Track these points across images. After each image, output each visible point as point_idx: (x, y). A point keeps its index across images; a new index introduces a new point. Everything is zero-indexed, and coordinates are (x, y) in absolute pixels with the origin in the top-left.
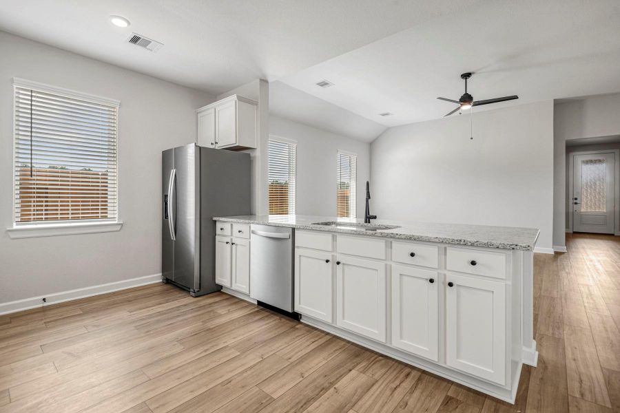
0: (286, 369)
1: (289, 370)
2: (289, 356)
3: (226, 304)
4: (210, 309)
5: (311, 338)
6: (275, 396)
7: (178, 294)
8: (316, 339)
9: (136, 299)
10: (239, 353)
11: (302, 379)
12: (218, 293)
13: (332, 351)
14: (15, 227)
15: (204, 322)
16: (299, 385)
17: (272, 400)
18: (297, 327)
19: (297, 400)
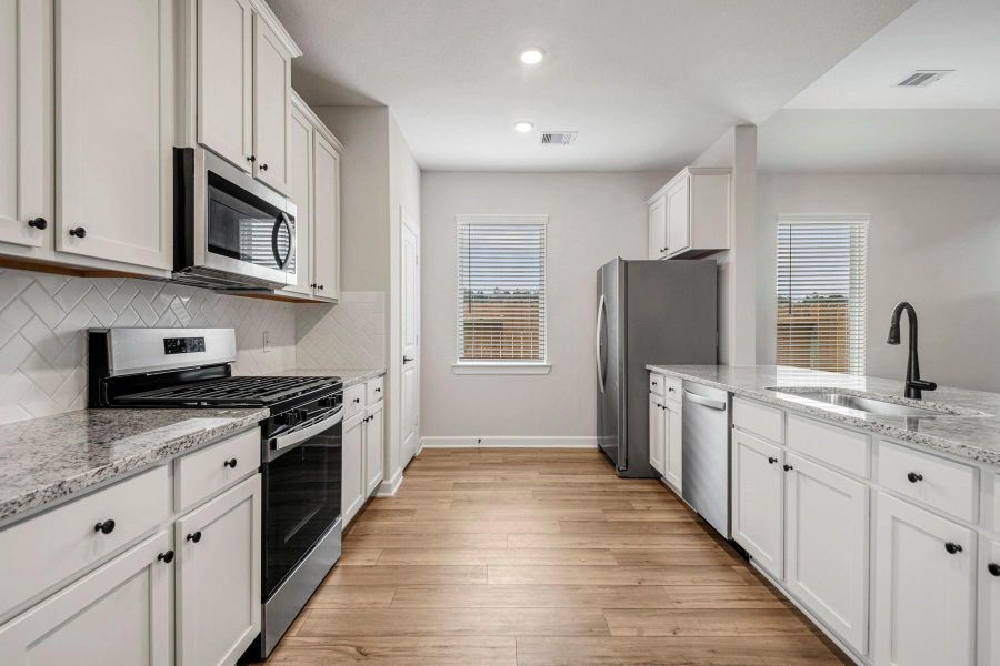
0: (658, 612)
1: (661, 615)
2: (680, 599)
3: (654, 498)
4: (627, 498)
5: (745, 593)
6: (613, 632)
7: (603, 468)
8: (751, 598)
9: (556, 461)
10: (615, 564)
11: (672, 634)
12: (655, 481)
13: (764, 626)
14: (459, 363)
15: (606, 511)
16: (659, 639)
17: (607, 635)
18: (734, 567)
19: (638, 654)
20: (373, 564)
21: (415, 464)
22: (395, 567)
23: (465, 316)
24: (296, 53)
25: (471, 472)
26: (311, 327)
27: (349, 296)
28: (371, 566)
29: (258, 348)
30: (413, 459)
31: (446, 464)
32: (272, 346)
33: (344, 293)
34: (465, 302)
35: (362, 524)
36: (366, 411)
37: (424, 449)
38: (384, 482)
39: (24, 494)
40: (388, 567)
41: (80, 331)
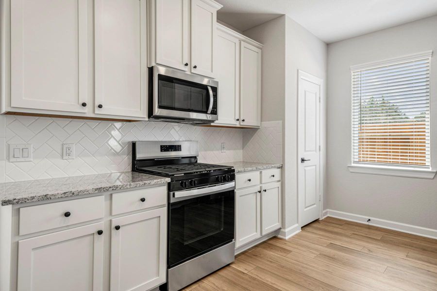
20: (246, 272)
21: (315, 225)
22: (255, 279)
23: (359, 133)
24: (219, 7)
25: (349, 240)
26: (249, 140)
27: (266, 124)
28: (244, 273)
29: (218, 150)
30: (316, 221)
31: (336, 230)
32: (227, 150)
33: (263, 123)
34: (359, 124)
35: (259, 249)
36: (261, 187)
37: (328, 217)
38: (282, 230)
39: (30, 196)
40: (251, 277)
41: (129, 142)
